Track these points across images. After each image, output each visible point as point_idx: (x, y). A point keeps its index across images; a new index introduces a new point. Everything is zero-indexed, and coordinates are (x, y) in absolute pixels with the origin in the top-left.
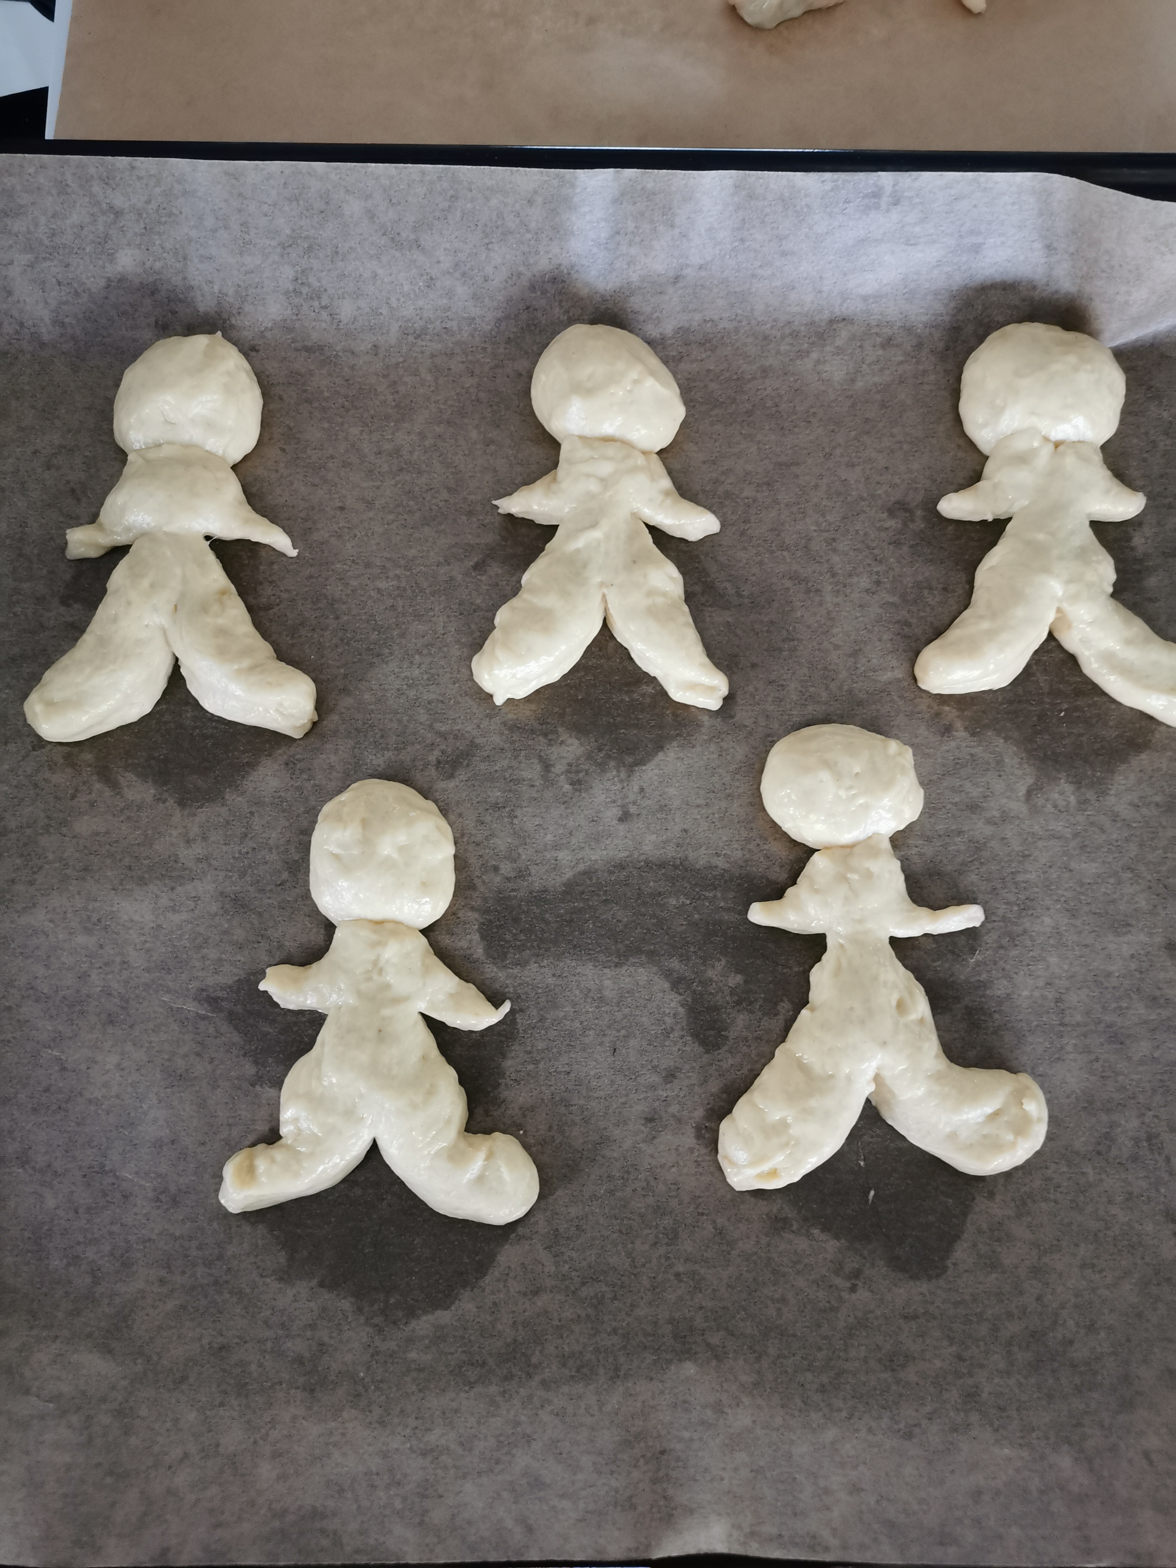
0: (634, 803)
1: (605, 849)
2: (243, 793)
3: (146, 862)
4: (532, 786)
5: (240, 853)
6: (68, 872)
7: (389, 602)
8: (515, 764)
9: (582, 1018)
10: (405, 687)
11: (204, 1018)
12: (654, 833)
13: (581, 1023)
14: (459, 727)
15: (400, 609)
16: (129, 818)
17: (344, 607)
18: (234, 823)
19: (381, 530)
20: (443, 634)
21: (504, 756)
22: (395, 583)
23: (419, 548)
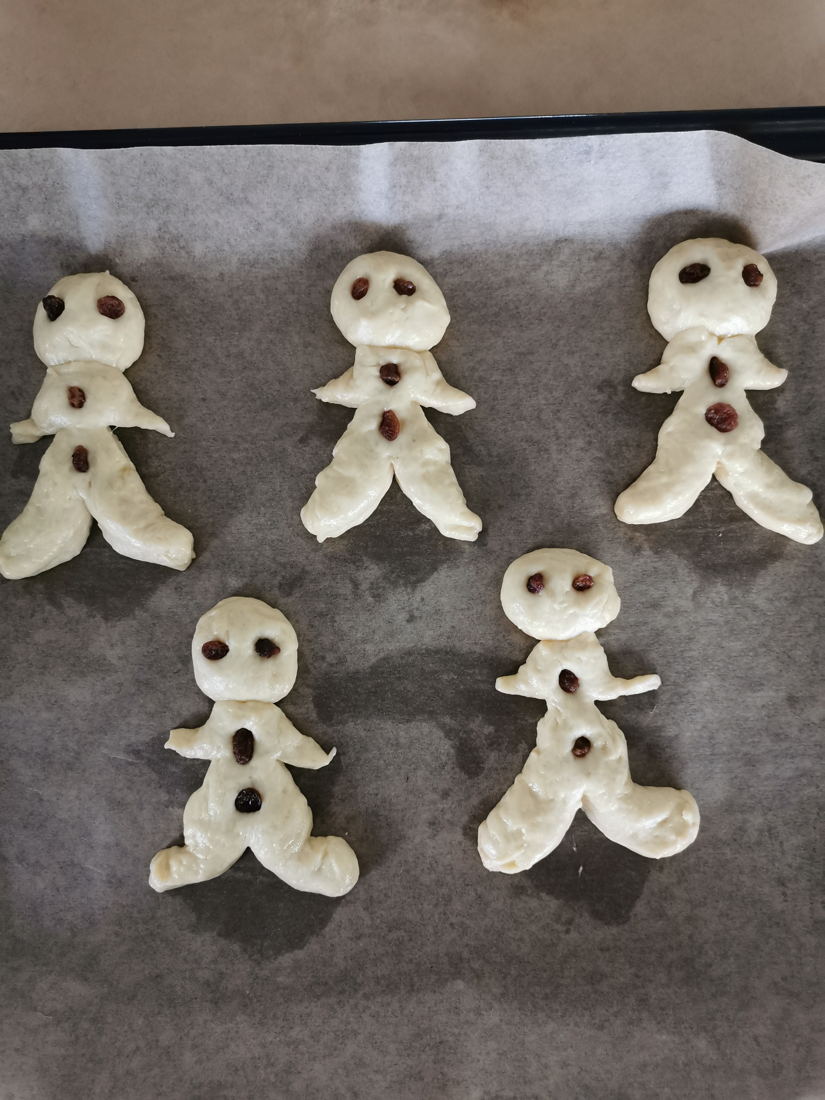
0: (417, 609)
1: (398, 642)
2: (147, 611)
3: (84, 661)
4: (346, 599)
5: (148, 652)
6: (33, 669)
7: (241, 469)
8: (333, 584)
9: (386, 758)
10: (255, 530)
11: (131, 764)
12: (431, 630)
13: (384, 761)
14: (294, 559)
15: (249, 474)
16: (71, 630)
17: (209, 473)
18: (142, 631)
19: (233, 415)
20: (280, 491)
21: (325, 578)
22: (244, 454)
23: (260, 427)
